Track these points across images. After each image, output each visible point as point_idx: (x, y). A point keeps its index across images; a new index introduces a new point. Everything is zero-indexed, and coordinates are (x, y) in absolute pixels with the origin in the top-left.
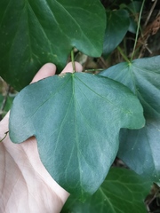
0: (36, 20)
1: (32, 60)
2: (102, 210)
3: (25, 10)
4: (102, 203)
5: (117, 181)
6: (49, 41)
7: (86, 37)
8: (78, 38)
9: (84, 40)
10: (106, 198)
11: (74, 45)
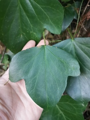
0: (24, 13)
1: (21, 35)
2: (58, 119)
3: (18, 8)
4: (59, 115)
5: (68, 103)
6: (31, 25)
7: (52, 23)
8: (47, 24)
9: (51, 25)
10: (61, 112)
11: (45, 27)
